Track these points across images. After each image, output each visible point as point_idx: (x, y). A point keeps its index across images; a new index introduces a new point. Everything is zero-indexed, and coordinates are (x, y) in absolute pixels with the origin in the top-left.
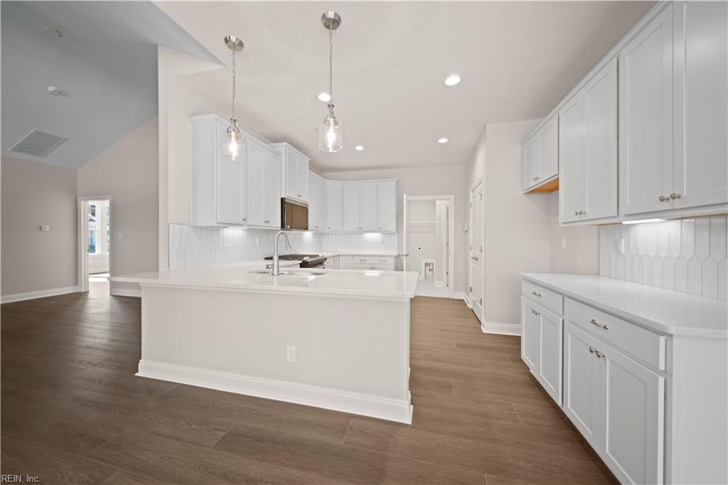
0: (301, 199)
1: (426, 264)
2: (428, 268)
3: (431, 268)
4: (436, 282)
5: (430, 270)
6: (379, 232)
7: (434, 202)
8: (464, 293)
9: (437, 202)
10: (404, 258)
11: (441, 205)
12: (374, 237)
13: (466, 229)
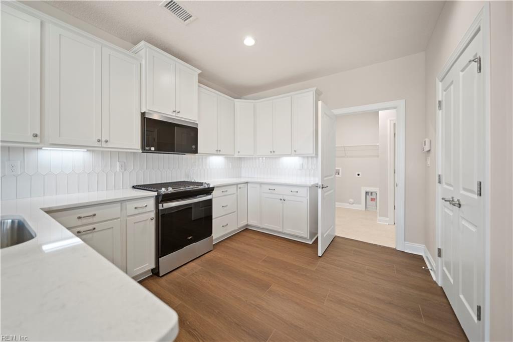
0: (179, 115)
1: (367, 193)
2: (369, 197)
3: (374, 197)
4: (378, 217)
5: (372, 200)
6: (296, 155)
7: (376, 114)
8: (423, 246)
9: (381, 113)
10: (320, 190)
11: (386, 117)
12: (291, 162)
13: (427, 148)
